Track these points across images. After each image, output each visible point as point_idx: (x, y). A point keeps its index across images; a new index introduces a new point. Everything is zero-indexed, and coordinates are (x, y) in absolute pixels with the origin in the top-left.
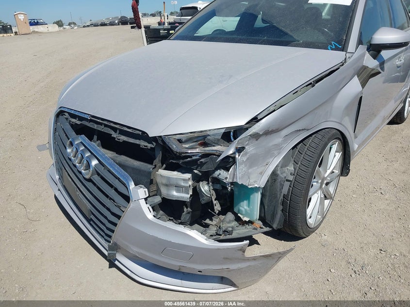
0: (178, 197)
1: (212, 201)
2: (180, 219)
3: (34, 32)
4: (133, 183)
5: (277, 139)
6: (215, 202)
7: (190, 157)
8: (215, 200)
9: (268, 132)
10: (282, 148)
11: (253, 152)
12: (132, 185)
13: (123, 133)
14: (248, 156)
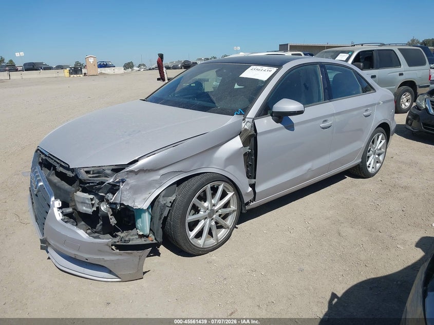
0: (86, 211)
1: (108, 217)
2: (95, 229)
3: (101, 74)
4: (54, 197)
5: (156, 176)
6: (110, 217)
7: (89, 183)
8: (111, 215)
9: (142, 171)
10: (161, 183)
11: (134, 183)
12: (53, 199)
13: (61, 166)
14: (130, 185)
